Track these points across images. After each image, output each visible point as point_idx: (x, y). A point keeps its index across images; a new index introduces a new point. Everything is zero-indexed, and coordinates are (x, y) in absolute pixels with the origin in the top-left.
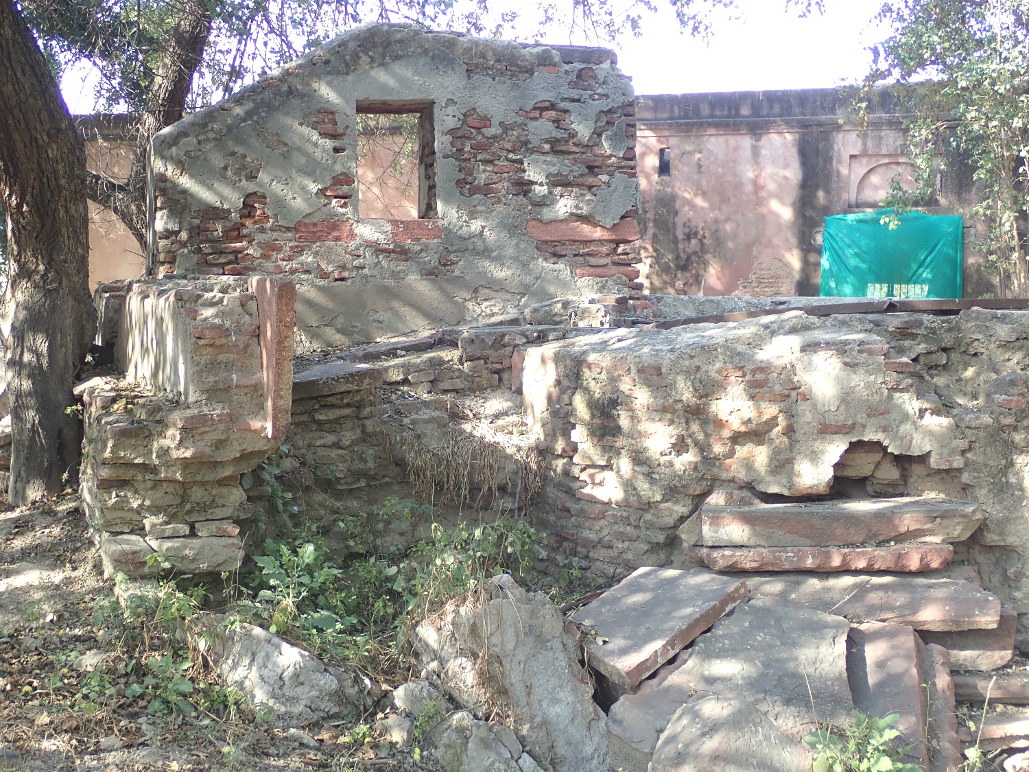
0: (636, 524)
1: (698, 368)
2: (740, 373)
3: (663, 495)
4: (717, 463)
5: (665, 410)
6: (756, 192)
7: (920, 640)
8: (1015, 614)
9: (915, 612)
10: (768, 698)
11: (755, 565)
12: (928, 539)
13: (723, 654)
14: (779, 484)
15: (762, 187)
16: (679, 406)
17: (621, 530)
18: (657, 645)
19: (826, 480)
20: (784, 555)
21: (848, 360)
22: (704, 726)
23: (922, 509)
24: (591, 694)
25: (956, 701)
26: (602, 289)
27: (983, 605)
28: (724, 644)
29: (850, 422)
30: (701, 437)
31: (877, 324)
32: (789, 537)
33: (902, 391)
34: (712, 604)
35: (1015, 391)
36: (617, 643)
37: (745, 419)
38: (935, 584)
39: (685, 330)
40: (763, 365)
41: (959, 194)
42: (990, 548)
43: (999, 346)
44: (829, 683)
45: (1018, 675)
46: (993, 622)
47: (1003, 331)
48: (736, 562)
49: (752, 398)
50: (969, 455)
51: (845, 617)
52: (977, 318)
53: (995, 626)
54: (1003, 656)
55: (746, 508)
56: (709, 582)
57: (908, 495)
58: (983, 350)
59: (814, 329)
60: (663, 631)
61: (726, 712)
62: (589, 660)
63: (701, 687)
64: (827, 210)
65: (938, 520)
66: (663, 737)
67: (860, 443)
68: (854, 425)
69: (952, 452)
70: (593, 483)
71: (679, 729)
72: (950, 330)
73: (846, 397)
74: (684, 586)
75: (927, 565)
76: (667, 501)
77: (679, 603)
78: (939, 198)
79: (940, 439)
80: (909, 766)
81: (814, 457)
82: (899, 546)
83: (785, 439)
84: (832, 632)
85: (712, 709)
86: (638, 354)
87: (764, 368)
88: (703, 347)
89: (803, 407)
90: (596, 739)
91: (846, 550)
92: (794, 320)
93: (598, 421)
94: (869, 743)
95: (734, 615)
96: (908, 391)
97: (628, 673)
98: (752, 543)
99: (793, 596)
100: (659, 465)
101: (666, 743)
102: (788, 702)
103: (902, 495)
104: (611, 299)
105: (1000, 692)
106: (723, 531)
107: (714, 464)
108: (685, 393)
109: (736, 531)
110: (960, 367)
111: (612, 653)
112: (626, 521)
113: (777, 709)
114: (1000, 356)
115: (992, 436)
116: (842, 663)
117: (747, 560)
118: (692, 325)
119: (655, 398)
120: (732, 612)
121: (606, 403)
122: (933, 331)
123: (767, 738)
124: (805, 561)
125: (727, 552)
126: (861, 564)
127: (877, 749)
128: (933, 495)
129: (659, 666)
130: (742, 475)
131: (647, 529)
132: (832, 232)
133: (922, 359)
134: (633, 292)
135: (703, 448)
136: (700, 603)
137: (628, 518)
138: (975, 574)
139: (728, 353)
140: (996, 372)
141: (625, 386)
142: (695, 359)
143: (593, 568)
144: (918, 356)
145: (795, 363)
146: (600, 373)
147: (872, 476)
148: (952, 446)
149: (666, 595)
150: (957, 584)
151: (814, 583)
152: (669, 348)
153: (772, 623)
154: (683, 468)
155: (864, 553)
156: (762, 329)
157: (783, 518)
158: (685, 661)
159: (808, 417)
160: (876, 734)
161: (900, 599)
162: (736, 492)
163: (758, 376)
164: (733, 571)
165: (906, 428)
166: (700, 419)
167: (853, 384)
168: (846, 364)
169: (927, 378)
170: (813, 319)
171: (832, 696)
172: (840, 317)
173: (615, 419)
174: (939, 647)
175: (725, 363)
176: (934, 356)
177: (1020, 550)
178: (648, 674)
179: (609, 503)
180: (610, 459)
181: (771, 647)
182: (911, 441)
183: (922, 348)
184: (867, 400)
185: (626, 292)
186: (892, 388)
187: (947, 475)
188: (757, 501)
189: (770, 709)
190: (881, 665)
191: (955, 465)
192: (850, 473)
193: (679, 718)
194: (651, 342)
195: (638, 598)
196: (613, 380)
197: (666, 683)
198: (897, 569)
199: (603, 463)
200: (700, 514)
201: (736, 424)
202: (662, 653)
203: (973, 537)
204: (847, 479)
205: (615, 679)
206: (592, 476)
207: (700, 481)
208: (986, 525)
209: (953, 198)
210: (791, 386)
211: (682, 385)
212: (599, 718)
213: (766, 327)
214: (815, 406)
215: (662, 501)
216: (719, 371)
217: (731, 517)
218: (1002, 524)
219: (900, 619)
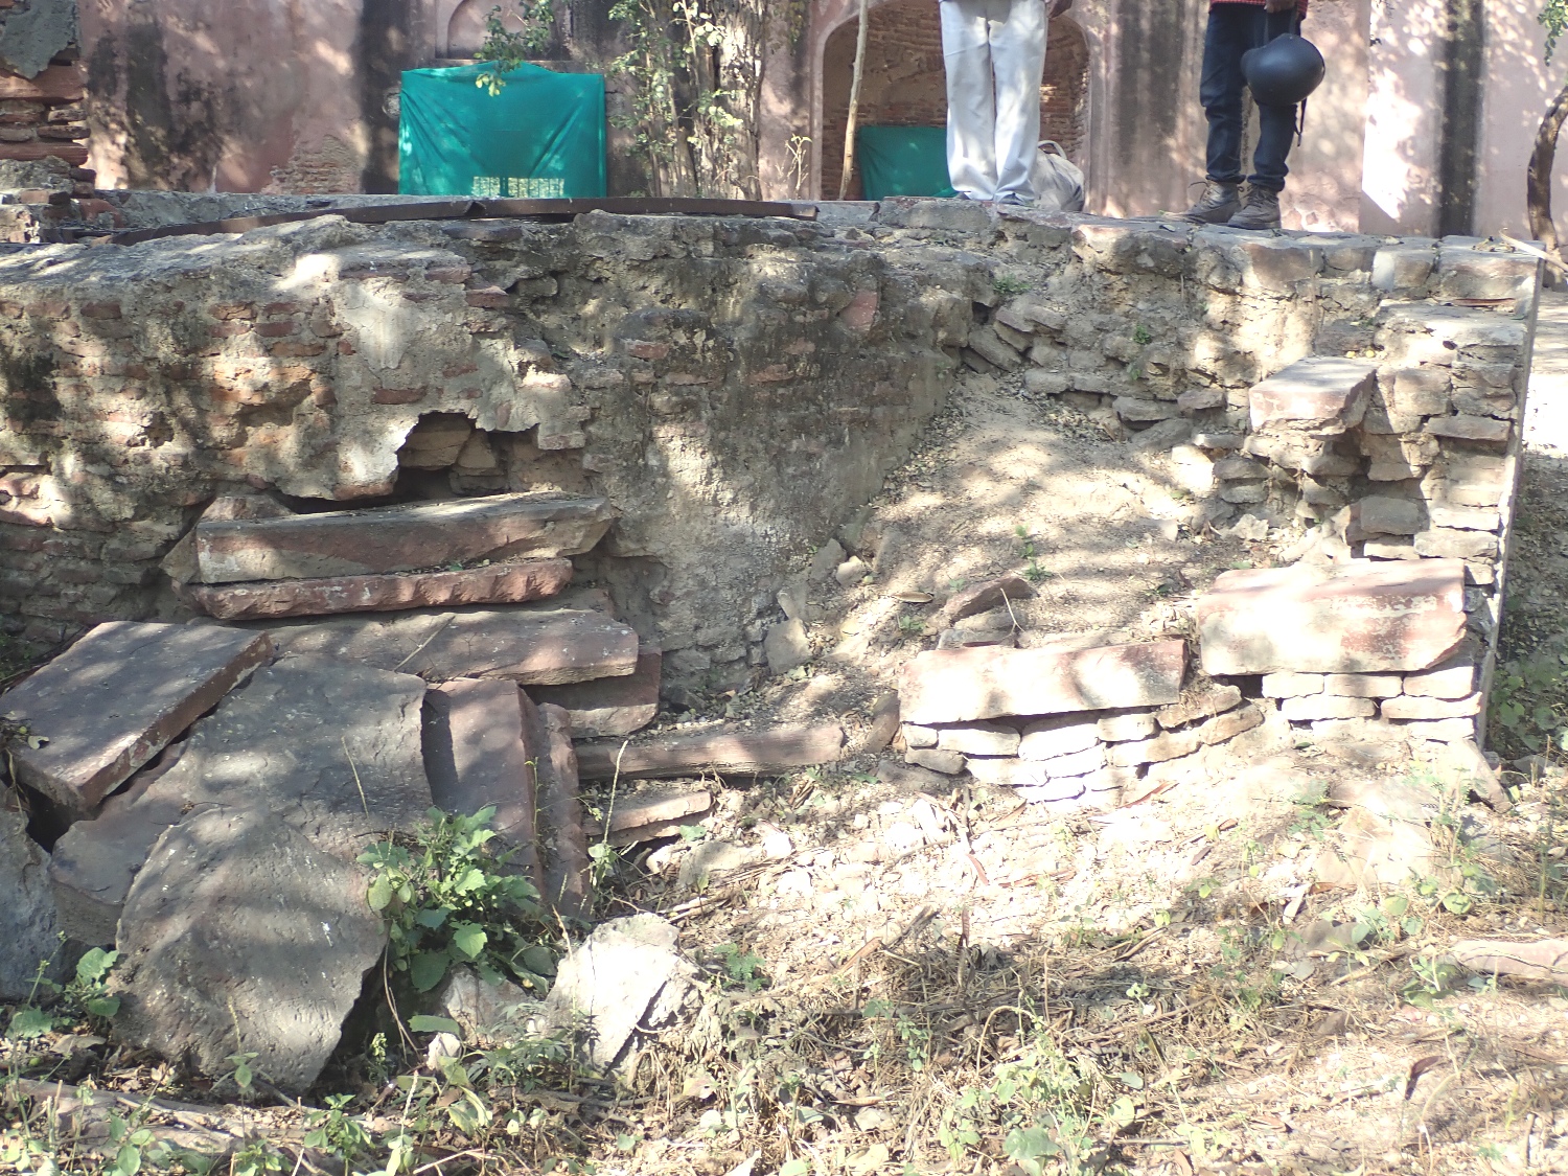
0: (94, 556)
1: (180, 306)
2: (247, 314)
3: (136, 509)
4: (220, 456)
5: (131, 375)
6: (292, 29)
7: (528, 700)
8: (659, 651)
9: (521, 660)
10: (305, 804)
11: (283, 608)
12: (537, 553)
13: (234, 746)
14: (317, 482)
15: (301, 21)
16: (154, 367)
17: (71, 567)
18: (128, 741)
19: (388, 473)
20: (328, 590)
21: (411, 291)
22: (201, 855)
23: (528, 509)
24: (23, 826)
25: (581, 781)
26: (23, 181)
27: (614, 644)
28: (236, 730)
29: (419, 385)
30: (191, 414)
31: (454, 235)
32: (334, 562)
33: (493, 336)
34: (215, 670)
35: (651, 333)
36: (64, 743)
37: (260, 385)
38: (549, 617)
39: (158, 246)
40: (283, 300)
41: (598, 41)
42: (627, 561)
43: (631, 268)
44: (397, 773)
45: (665, 737)
46: (628, 665)
47: (635, 246)
48: (254, 605)
49: (268, 351)
50: (592, 429)
51: (420, 675)
52: (597, 227)
53: (631, 671)
54: (645, 711)
55: (267, 523)
56: (210, 638)
57: (510, 490)
58: (607, 274)
59: (360, 243)
60: (138, 718)
61: (234, 830)
62: (18, 774)
63: (201, 797)
64: (404, 61)
65: (550, 525)
66: (139, 878)
67: (435, 414)
68: (424, 389)
69: (568, 426)
70: (20, 496)
71: (163, 864)
72: (561, 244)
73: (411, 347)
74: (172, 647)
75: (536, 591)
76: (143, 518)
77: (163, 674)
78: (570, 46)
79: (551, 405)
80: (510, 878)
81: (369, 440)
82: (495, 566)
83: (323, 414)
84: (399, 699)
85: (215, 828)
86: (80, 285)
87: (285, 305)
88: (186, 273)
89: (347, 364)
90: (37, 894)
91: (420, 577)
92: (329, 229)
93: (19, 395)
94: (453, 853)
95: (251, 687)
96: (502, 337)
97: (81, 788)
98: (277, 574)
99: (343, 650)
100: (126, 461)
101: (143, 887)
102: (335, 807)
103: (502, 492)
104: (41, 197)
105: (642, 762)
106: (232, 558)
107: (215, 457)
108: (163, 346)
109: (253, 558)
110: (578, 300)
111: (55, 759)
112: (77, 552)
113: (319, 819)
114: (633, 281)
115: (623, 399)
116: (416, 742)
117: (272, 601)
118: (170, 238)
119: (114, 355)
120: (248, 681)
121: (32, 365)
122: (537, 246)
123: (299, 862)
124: (359, 597)
125: (240, 592)
126: (443, 596)
127: (463, 860)
128: (544, 489)
129: (132, 772)
130: (260, 471)
131: (114, 563)
132: (413, 96)
133: (522, 288)
134: (79, 185)
135: (196, 432)
136: (196, 670)
137: (80, 547)
138: (603, 600)
139: (227, 282)
140: (628, 306)
141: (63, 337)
142: (174, 292)
143: (28, 629)
144: (516, 284)
145: (332, 296)
146: (20, 317)
147: (456, 464)
148: (568, 415)
149: (144, 663)
150: (578, 615)
151: (376, 629)
152: (131, 274)
153: (310, 692)
154: (165, 465)
155: (445, 580)
156: (280, 244)
157: (325, 533)
158: (176, 761)
159: (356, 379)
160: (462, 839)
161: (500, 642)
162: (251, 498)
163: (275, 318)
164: (251, 619)
165: (502, 391)
166: (187, 387)
167: (419, 328)
168: (409, 297)
169: (531, 316)
170: (360, 228)
171: (402, 790)
172: (400, 224)
173: (49, 391)
174: (555, 707)
175: (222, 297)
176: (539, 283)
177: (665, 561)
178: (114, 786)
179: (49, 525)
180: (44, 456)
181: (309, 728)
182: (508, 411)
183: (521, 271)
184: (443, 352)
185: (66, 185)
186: (478, 333)
187: (561, 460)
188: (284, 511)
189: (309, 819)
190: (474, 739)
191: (573, 444)
192: (424, 462)
193: (164, 847)
194: (102, 265)
195: (98, 671)
196: (43, 327)
197: (145, 798)
198: (494, 600)
199: (33, 463)
200: (194, 535)
201: (244, 391)
202: (136, 753)
203: (600, 546)
204: (420, 470)
205: (62, 798)
206: (17, 484)
207: (193, 484)
208: (619, 529)
209: (589, 47)
210: (328, 332)
211: (155, 335)
212: (39, 862)
213: (286, 240)
214: (364, 362)
215: (134, 519)
216: (214, 311)
217: (243, 537)
218: (640, 525)
219: (500, 672)
